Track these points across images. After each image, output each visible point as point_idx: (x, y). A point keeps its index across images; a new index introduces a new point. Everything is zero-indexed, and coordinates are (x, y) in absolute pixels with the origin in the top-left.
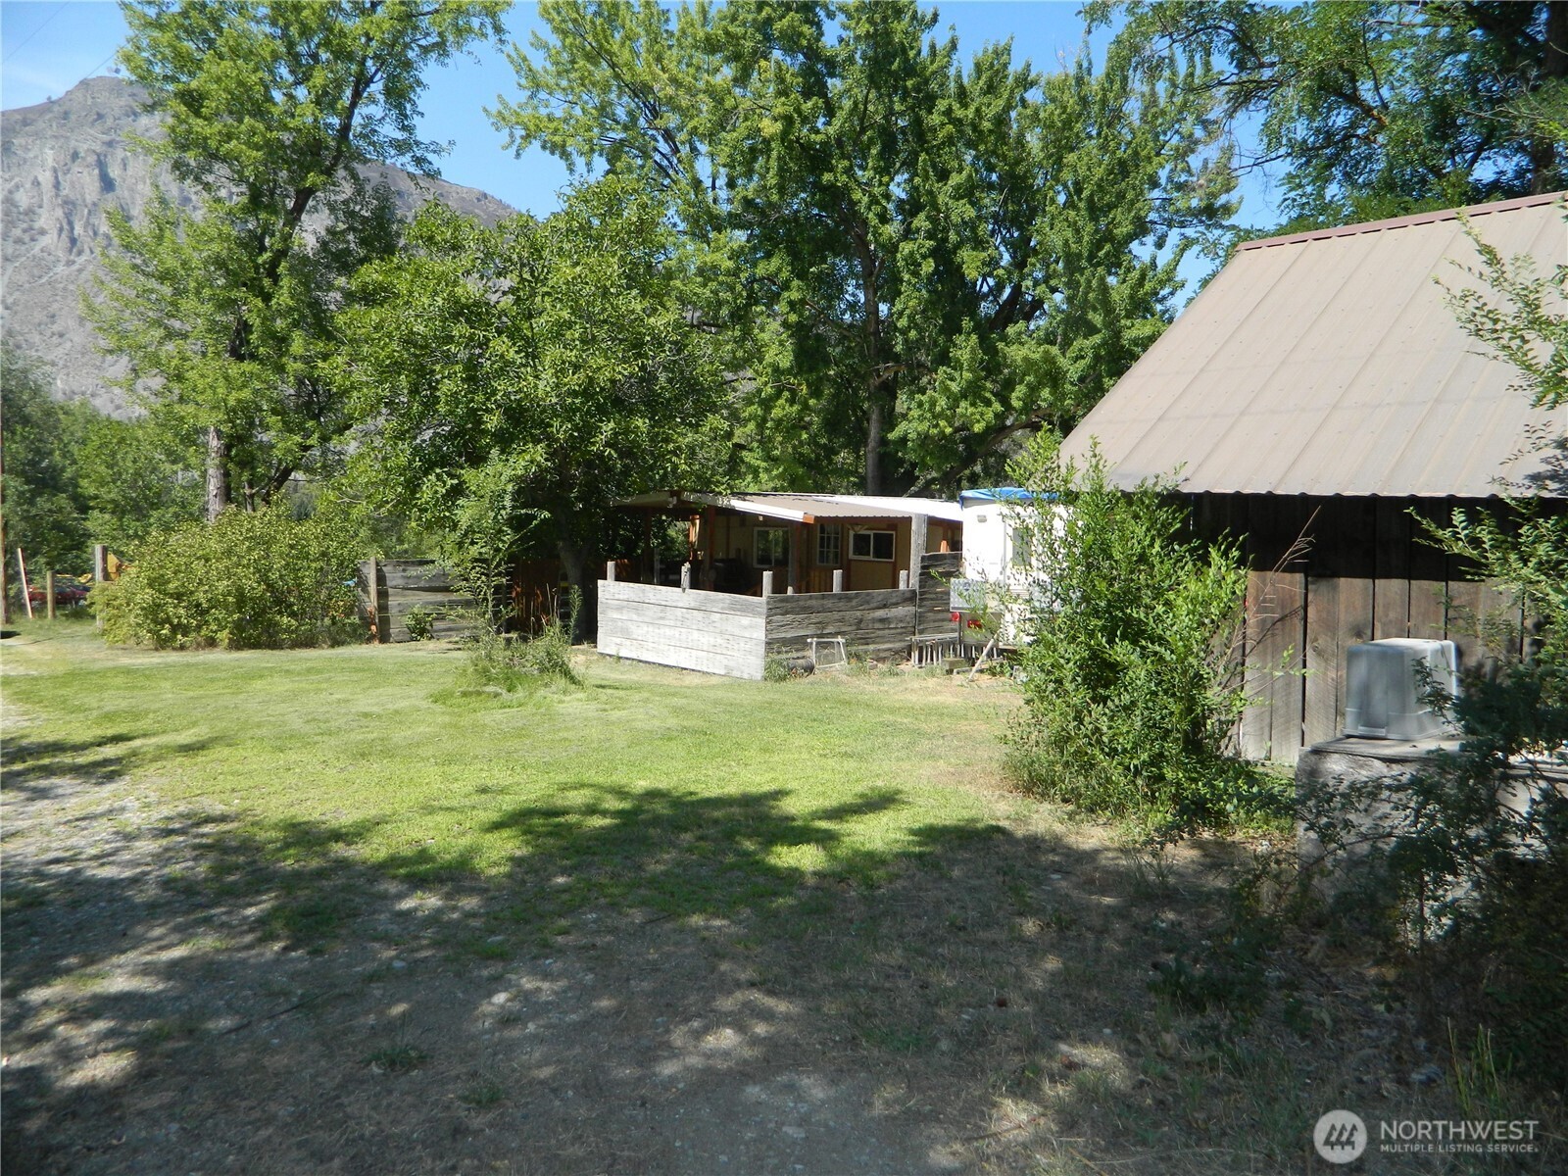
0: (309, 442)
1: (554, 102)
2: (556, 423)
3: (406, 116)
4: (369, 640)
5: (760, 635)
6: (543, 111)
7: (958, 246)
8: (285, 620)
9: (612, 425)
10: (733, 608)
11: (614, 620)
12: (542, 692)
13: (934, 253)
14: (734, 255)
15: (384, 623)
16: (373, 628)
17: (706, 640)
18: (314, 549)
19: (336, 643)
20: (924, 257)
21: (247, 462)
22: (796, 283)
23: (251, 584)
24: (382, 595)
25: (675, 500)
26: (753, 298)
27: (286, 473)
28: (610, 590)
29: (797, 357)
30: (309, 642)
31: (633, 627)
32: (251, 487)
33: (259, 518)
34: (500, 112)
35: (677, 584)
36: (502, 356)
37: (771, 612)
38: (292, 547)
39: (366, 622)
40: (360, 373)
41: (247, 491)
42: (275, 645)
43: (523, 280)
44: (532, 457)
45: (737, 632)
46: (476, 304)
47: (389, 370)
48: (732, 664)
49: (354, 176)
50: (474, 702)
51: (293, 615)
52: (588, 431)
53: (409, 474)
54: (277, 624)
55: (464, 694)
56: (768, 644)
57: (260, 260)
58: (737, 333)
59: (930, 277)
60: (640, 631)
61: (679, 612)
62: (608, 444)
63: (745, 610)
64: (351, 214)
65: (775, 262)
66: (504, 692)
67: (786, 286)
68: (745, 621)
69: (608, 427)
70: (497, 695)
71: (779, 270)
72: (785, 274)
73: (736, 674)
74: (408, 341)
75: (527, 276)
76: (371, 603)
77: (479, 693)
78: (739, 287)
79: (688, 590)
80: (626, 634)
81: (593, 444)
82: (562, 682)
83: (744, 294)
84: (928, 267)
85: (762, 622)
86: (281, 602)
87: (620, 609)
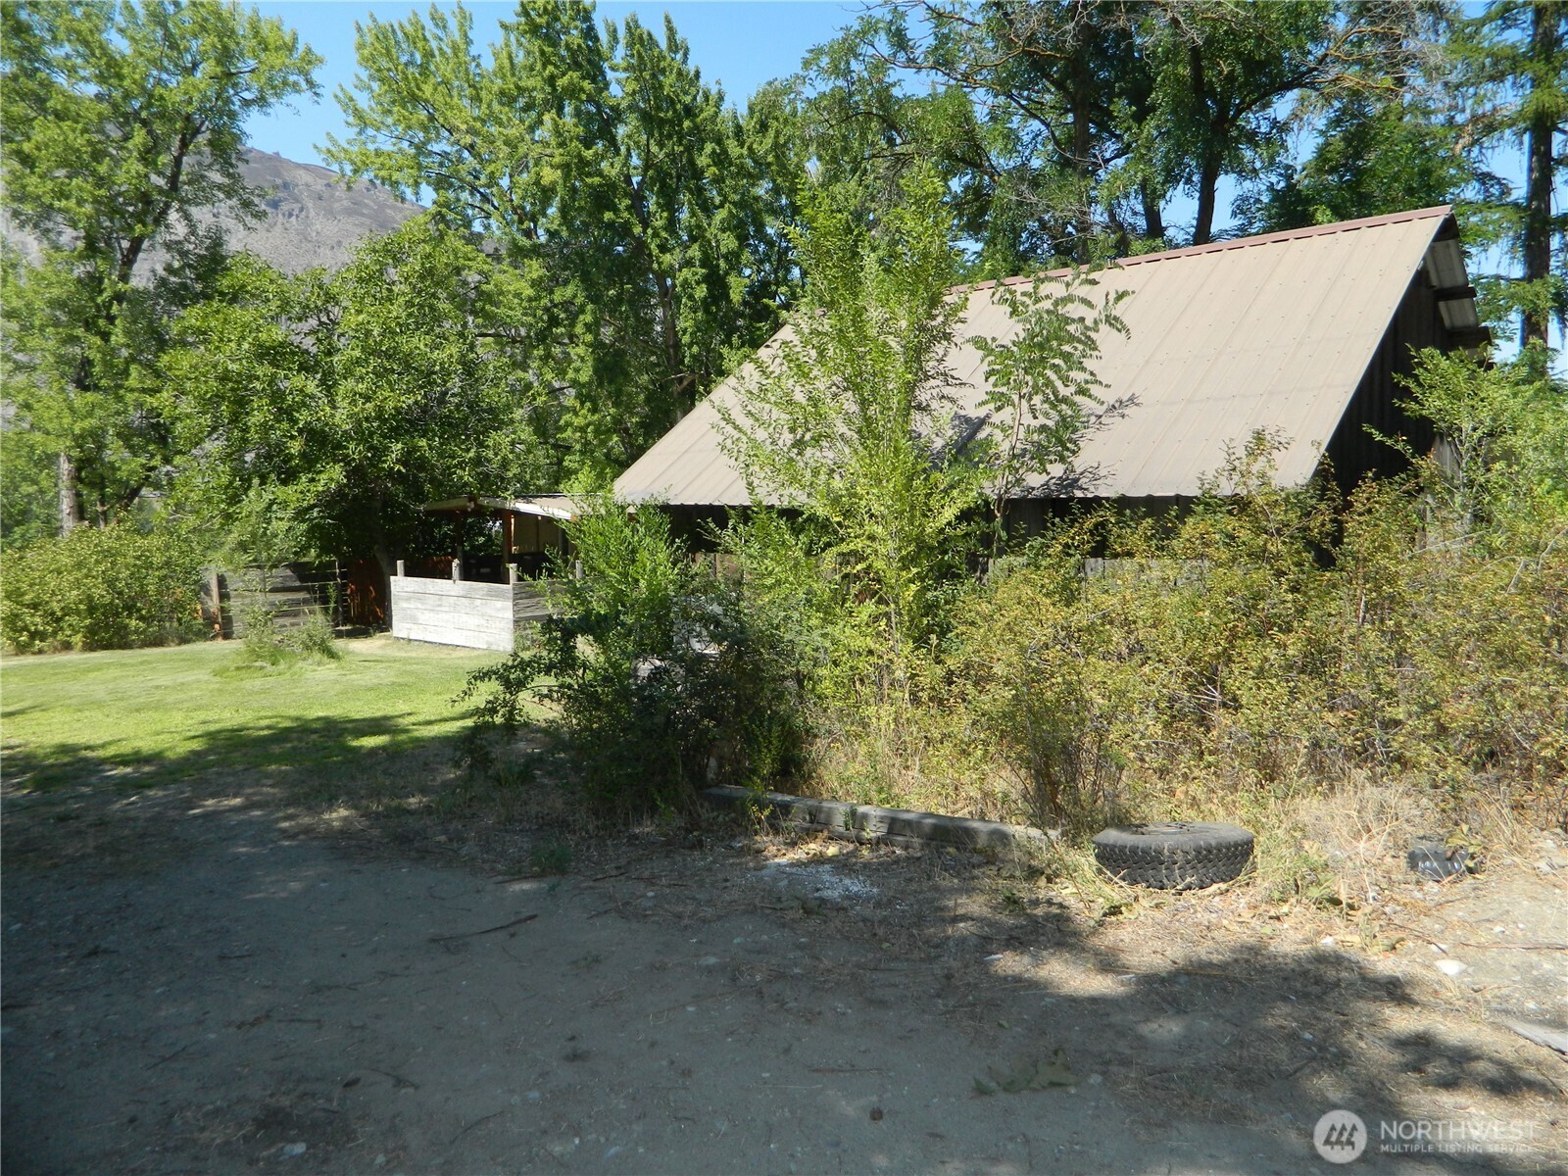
0: (153, 463)
1: (381, 138)
2: (352, 446)
3: (232, 165)
4: (214, 638)
5: (509, 615)
6: (371, 147)
7: (727, 273)
8: (134, 623)
9: (400, 446)
10: (490, 594)
11: (404, 609)
12: (300, 664)
13: (706, 279)
14: (534, 284)
15: (227, 622)
16: (217, 626)
17: (473, 621)
18: (158, 559)
19: (183, 641)
20: (698, 283)
21: (99, 484)
22: (590, 307)
23: (100, 592)
24: (224, 596)
25: (472, 505)
26: (554, 321)
27: (135, 492)
28: (401, 585)
29: (596, 371)
30: (158, 642)
31: (419, 614)
32: (103, 505)
33: (107, 533)
34: (329, 151)
35: (450, 577)
36: (301, 391)
37: (518, 596)
38: (138, 558)
39: (210, 620)
40: (186, 405)
41: (99, 509)
42: (125, 645)
43: (321, 323)
44: (333, 475)
45: (493, 613)
46: (282, 344)
47: (209, 403)
48: (491, 639)
49: (187, 217)
50: (243, 674)
51: (141, 618)
52: (379, 452)
53: (230, 492)
54: (126, 627)
55: (238, 669)
56: (516, 622)
57: (99, 300)
58: (542, 352)
59: (704, 300)
60: (424, 617)
61: (452, 600)
62: (398, 461)
63: (498, 595)
64: (184, 254)
65: (570, 290)
66: (269, 665)
67: (582, 311)
68: (499, 604)
69: (397, 447)
70: (262, 668)
71: (575, 296)
72: (579, 301)
73: (494, 647)
74: (224, 378)
75: (324, 319)
76: (213, 604)
77: (248, 667)
78: (539, 313)
79: (458, 582)
80: (414, 620)
81: (385, 462)
82: (317, 656)
83: (545, 317)
84: (701, 292)
85: (510, 604)
86: (130, 608)
87: (408, 599)
